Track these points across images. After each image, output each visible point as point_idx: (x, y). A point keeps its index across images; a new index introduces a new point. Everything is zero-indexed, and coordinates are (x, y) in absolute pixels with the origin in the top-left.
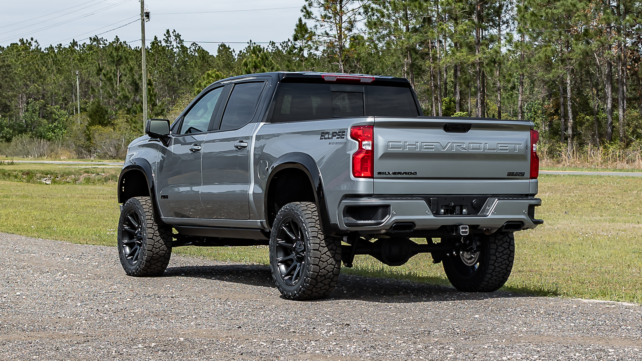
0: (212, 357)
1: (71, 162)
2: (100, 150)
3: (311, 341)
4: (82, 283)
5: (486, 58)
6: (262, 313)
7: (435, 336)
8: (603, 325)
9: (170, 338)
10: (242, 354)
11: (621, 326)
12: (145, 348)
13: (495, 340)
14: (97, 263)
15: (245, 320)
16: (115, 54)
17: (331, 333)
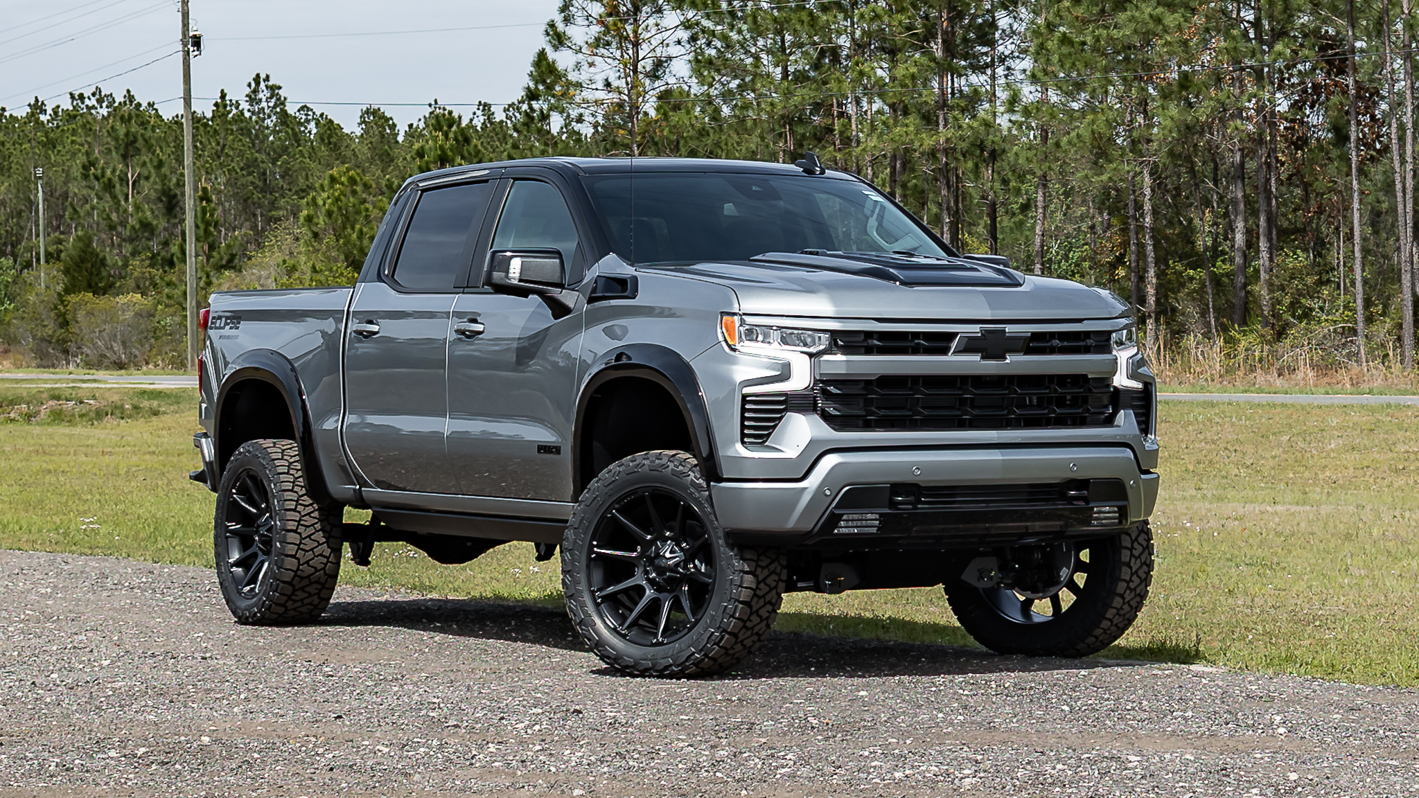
0: (266, 775)
1: (20, 375)
2: (89, 348)
3: (488, 743)
4: (10, 629)
5: (962, 138)
6: (396, 689)
7: (763, 733)
8: (1133, 709)
9: (183, 738)
10: (331, 769)
11: (1172, 712)
12: (123, 759)
13: (890, 740)
14: (49, 590)
15: (355, 704)
16: (122, 131)
17: (537, 728)
